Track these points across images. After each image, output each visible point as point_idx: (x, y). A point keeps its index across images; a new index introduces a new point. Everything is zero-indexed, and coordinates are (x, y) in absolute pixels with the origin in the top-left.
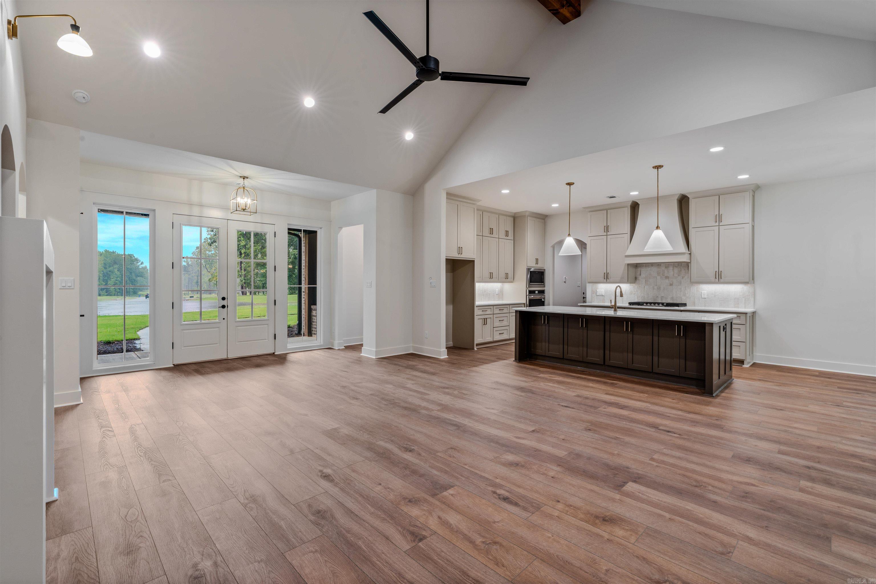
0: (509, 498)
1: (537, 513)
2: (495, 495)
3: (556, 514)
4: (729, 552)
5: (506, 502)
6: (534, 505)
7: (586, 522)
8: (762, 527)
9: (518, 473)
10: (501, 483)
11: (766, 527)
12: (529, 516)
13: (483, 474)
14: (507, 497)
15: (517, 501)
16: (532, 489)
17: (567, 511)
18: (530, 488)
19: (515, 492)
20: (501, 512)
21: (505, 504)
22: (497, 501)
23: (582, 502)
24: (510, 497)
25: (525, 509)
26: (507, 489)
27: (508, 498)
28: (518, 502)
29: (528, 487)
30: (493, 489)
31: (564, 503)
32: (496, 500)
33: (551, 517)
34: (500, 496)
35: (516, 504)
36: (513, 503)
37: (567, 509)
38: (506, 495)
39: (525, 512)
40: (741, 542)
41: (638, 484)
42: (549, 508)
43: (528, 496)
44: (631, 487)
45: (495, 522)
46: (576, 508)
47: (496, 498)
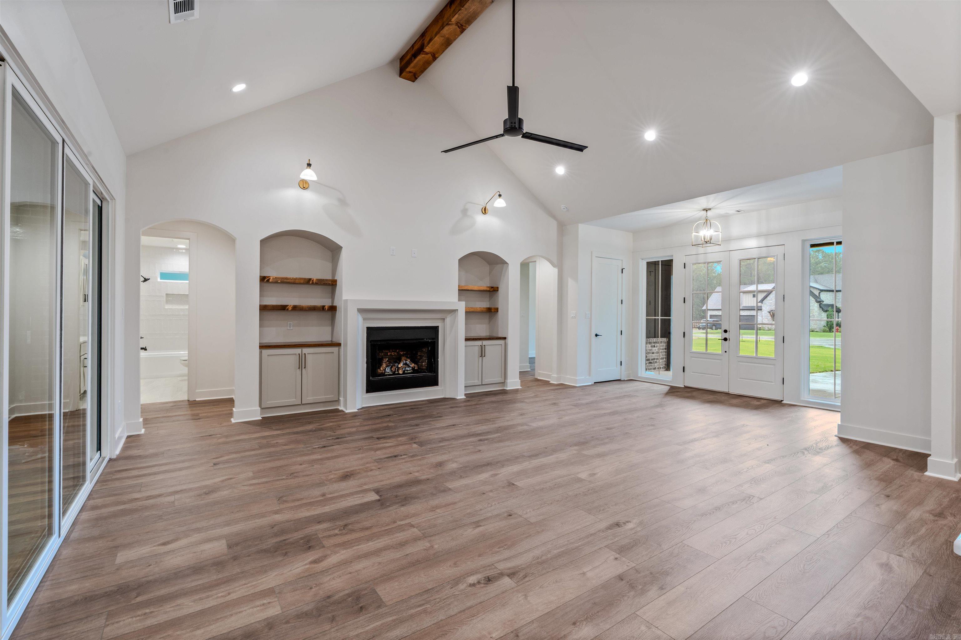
4: (279, 500)
8: (275, 525)
11: (273, 528)
40: (278, 508)
41: (375, 500)
44: (374, 497)
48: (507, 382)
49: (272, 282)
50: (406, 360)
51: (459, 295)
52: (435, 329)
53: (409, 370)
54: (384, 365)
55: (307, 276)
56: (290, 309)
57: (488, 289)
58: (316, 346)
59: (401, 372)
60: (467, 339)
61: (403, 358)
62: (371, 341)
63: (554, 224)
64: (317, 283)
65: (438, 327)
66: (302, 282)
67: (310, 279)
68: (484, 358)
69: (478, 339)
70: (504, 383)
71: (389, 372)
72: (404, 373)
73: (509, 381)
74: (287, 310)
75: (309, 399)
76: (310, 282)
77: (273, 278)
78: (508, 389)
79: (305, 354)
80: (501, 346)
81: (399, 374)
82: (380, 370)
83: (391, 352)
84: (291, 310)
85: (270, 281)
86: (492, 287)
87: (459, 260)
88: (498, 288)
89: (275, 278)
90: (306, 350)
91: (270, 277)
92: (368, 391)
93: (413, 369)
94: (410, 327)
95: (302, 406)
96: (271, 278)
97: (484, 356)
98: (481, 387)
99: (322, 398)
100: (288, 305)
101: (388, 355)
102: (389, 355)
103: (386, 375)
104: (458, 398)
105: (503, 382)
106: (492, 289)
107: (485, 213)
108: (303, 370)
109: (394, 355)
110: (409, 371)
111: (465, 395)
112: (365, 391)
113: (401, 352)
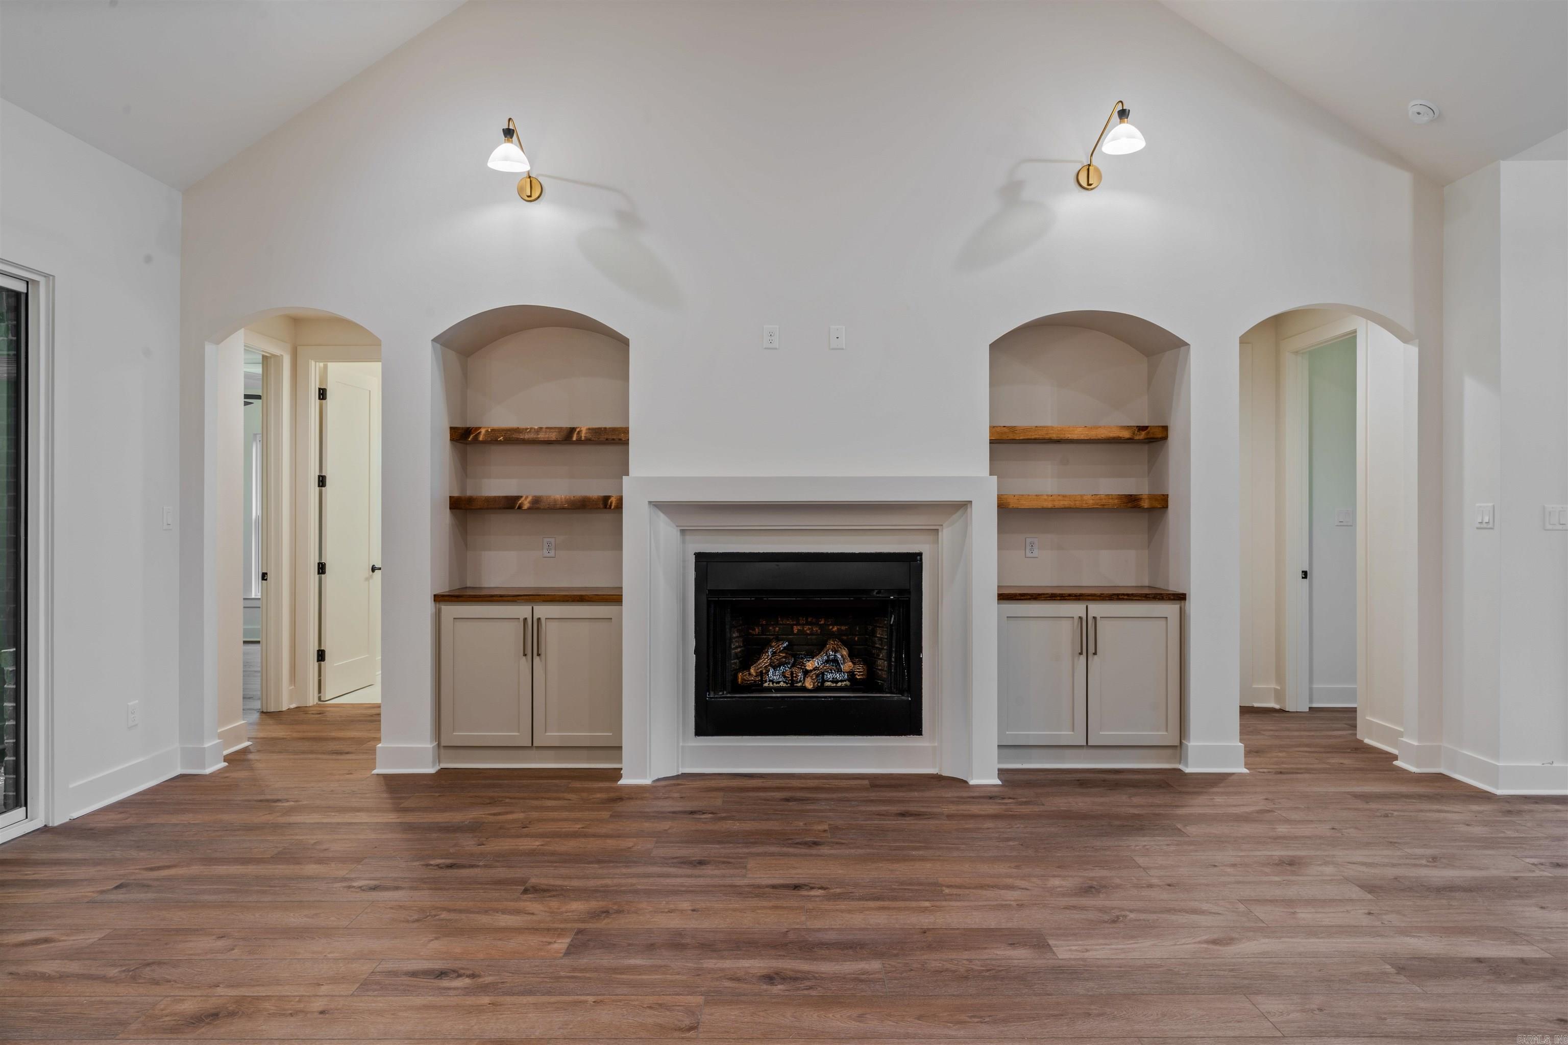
0: (435, 978)
1: (365, 976)
2: (469, 972)
3: (323, 988)
5: (437, 970)
6: (375, 987)
7: (258, 998)
9: (449, 1037)
10: (473, 998)
12: (380, 966)
13: (531, 999)
14: (441, 979)
15: (415, 979)
16: (393, 1014)
17: (299, 1001)
18: (401, 1014)
19: (430, 994)
20: (435, 954)
21: (437, 967)
22: (457, 965)
23: (264, 1033)
24: (436, 981)
25: (394, 973)
26: (452, 993)
27: (439, 978)
28: (412, 979)
29: (405, 1014)
30: (481, 980)
31: (309, 1015)
32: (460, 966)
33: (335, 980)
34: (455, 975)
35: (414, 974)
36: (422, 974)
37: (301, 1006)
38: (445, 981)
39: (390, 969)
42: (342, 993)
43: (397, 998)
45: (436, 938)
46: (281, 1014)
47: (463, 969)
48: (1187, 746)
49: (484, 442)
50: (836, 651)
51: (990, 460)
52: (913, 561)
53: (842, 681)
54: (764, 661)
55: (565, 423)
56: (526, 505)
57: (1126, 434)
58: (567, 601)
59: (809, 684)
60: (1003, 597)
61: (831, 644)
62: (712, 592)
63: (1402, 180)
64: (590, 440)
65: (920, 554)
66: (553, 436)
67: (572, 430)
68: (1095, 662)
69: (1070, 595)
70: (1178, 749)
71: (779, 682)
72: (820, 688)
73: (1193, 743)
74: (520, 507)
75: (551, 735)
76: (572, 437)
77: (487, 431)
78: (1188, 770)
79: (539, 619)
80: (1163, 622)
81: (804, 689)
82: (750, 674)
83: (803, 625)
84: (529, 509)
85: (481, 438)
86: (1142, 428)
87: (990, 345)
88: (1165, 428)
89: (493, 430)
90: (543, 611)
91: (480, 428)
92: (701, 731)
93: (851, 674)
94: (827, 554)
95: (533, 752)
96: (483, 431)
97: (1095, 654)
98: (1084, 751)
99: (582, 735)
100: (521, 497)
101: (792, 633)
102: (796, 631)
103: (769, 690)
104: (972, 782)
105: (1177, 743)
106: (1142, 435)
107: (1089, 185)
108: (536, 659)
109: (811, 634)
110: (839, 684)
111: (1001, 772)
112: (694, 730)
113: (833, 625)
